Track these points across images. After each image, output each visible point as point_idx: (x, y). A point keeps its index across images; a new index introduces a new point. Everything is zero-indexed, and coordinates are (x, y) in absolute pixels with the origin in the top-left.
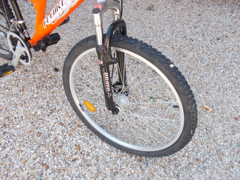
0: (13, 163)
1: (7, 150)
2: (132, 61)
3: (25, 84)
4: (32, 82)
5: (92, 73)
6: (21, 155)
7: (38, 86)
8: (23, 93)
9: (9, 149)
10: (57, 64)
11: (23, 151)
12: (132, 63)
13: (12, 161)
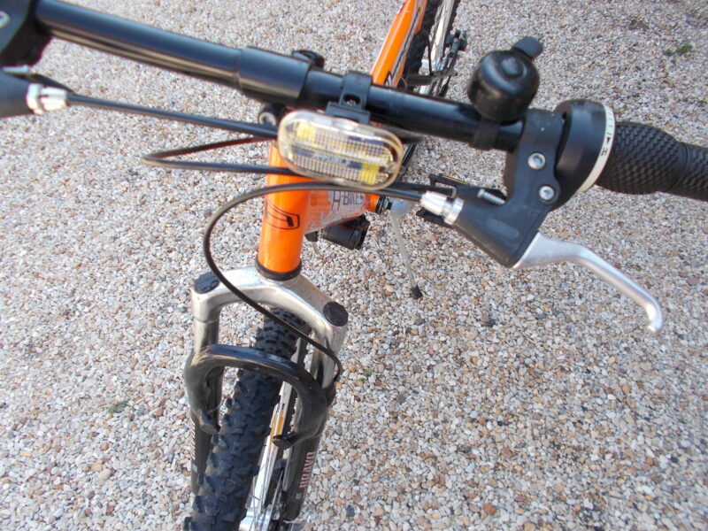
2: (588, 504)
3: (341, 256)
4: (354, 263)
5: (456, 389)
7: (347, 283)
8: (317, 266)
12: (578, 508)
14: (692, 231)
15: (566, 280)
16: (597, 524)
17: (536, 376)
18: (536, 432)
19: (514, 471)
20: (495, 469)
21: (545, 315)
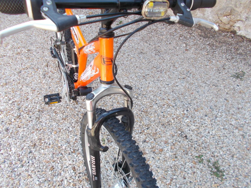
0: (20, 184)
1: (23, 169)
2: (179, 132)
3: (69, 115)
4: (75, 114)
6: (29, 180)
7: (78, 121)
8: (63, 122)
9: (25, 169)
10: (104, 105)
11: (32, 177)
12: (178, 135)
13: (20, 182)
14: (153, 61)
15: (135, 86)
16: (185, 135)
17: (147, 112)
18: (157, 125)
19: (159, 137)
20: (155, 140)
21: (138, 97)
